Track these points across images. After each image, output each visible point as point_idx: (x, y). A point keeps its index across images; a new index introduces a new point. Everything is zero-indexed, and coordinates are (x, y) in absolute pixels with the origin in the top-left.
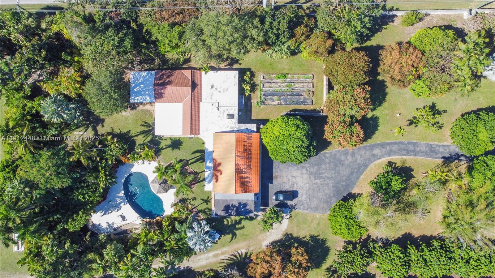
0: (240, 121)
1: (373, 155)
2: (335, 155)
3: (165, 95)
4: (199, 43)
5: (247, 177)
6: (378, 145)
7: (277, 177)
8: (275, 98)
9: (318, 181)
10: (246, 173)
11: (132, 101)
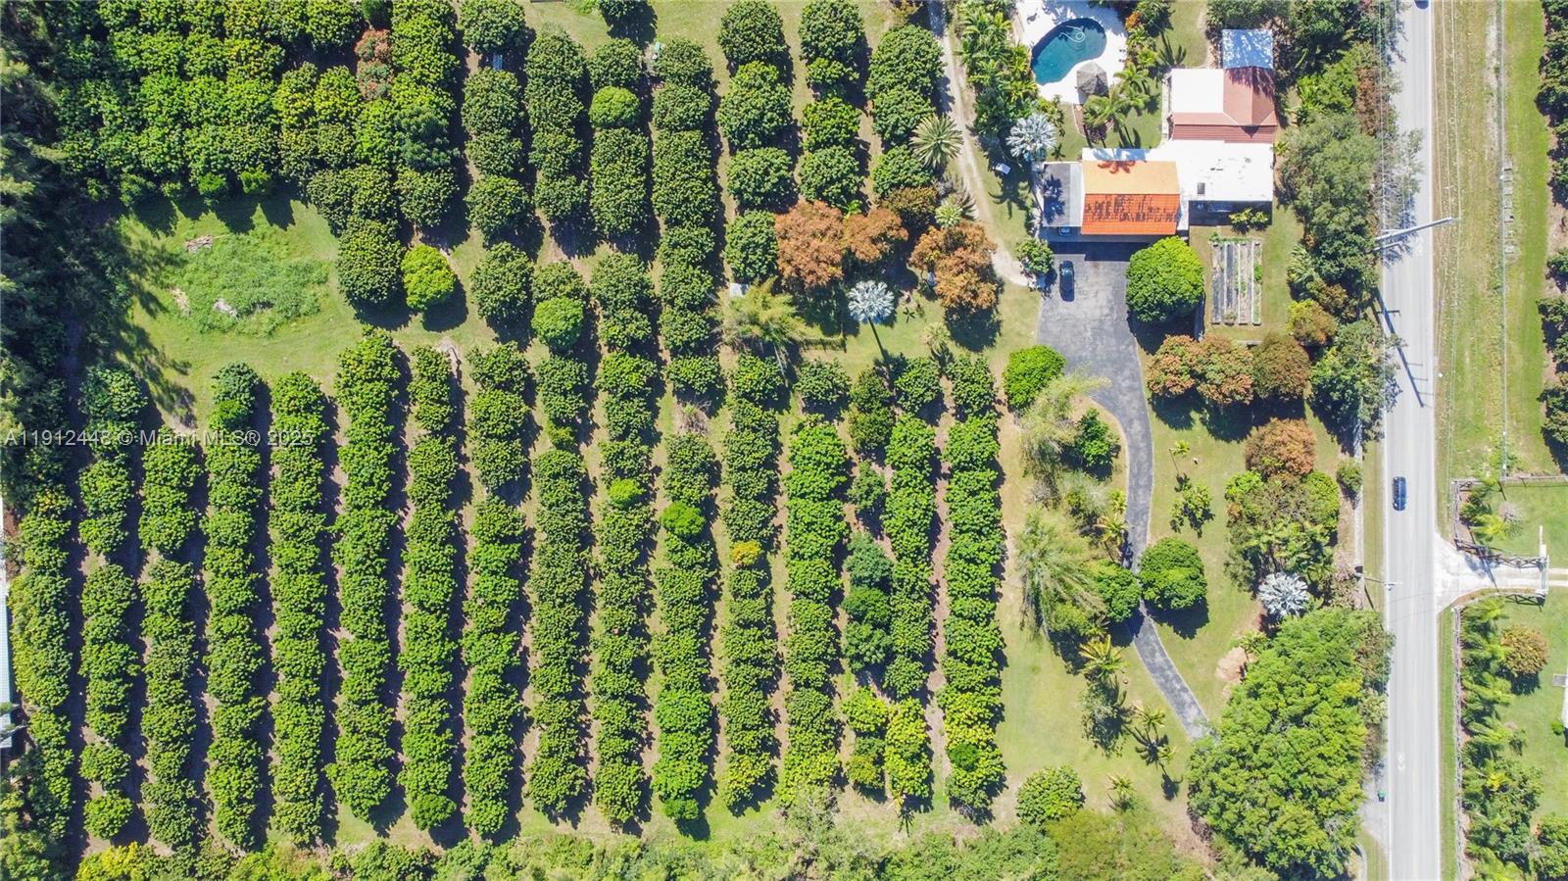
0: (1193, 205)
1: (1131, 421)
2: (1132, 360)
3: (1236, 84)
4: (1324, 135)
5: (1108, 214)
6: (1147, 429)
7: (1096, 266)
8: (1225, 264)
9: (1089, 334)
10: (1116, 212)
11: (1225, 32)
